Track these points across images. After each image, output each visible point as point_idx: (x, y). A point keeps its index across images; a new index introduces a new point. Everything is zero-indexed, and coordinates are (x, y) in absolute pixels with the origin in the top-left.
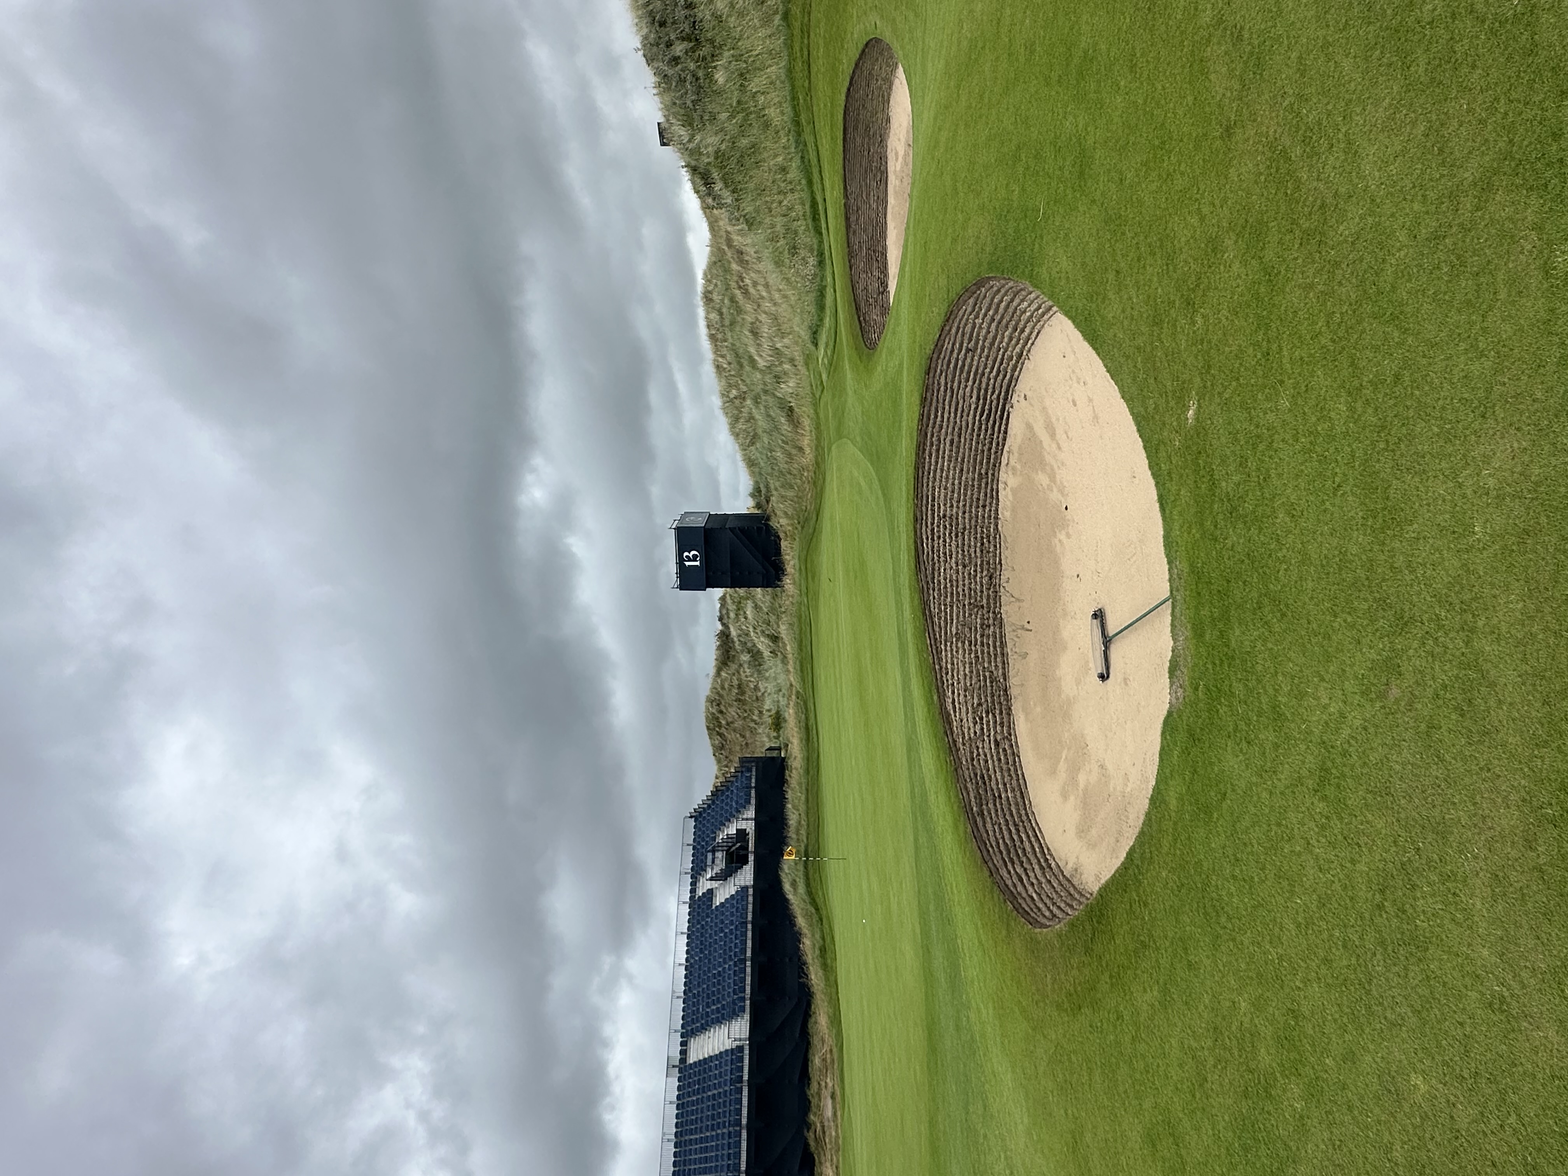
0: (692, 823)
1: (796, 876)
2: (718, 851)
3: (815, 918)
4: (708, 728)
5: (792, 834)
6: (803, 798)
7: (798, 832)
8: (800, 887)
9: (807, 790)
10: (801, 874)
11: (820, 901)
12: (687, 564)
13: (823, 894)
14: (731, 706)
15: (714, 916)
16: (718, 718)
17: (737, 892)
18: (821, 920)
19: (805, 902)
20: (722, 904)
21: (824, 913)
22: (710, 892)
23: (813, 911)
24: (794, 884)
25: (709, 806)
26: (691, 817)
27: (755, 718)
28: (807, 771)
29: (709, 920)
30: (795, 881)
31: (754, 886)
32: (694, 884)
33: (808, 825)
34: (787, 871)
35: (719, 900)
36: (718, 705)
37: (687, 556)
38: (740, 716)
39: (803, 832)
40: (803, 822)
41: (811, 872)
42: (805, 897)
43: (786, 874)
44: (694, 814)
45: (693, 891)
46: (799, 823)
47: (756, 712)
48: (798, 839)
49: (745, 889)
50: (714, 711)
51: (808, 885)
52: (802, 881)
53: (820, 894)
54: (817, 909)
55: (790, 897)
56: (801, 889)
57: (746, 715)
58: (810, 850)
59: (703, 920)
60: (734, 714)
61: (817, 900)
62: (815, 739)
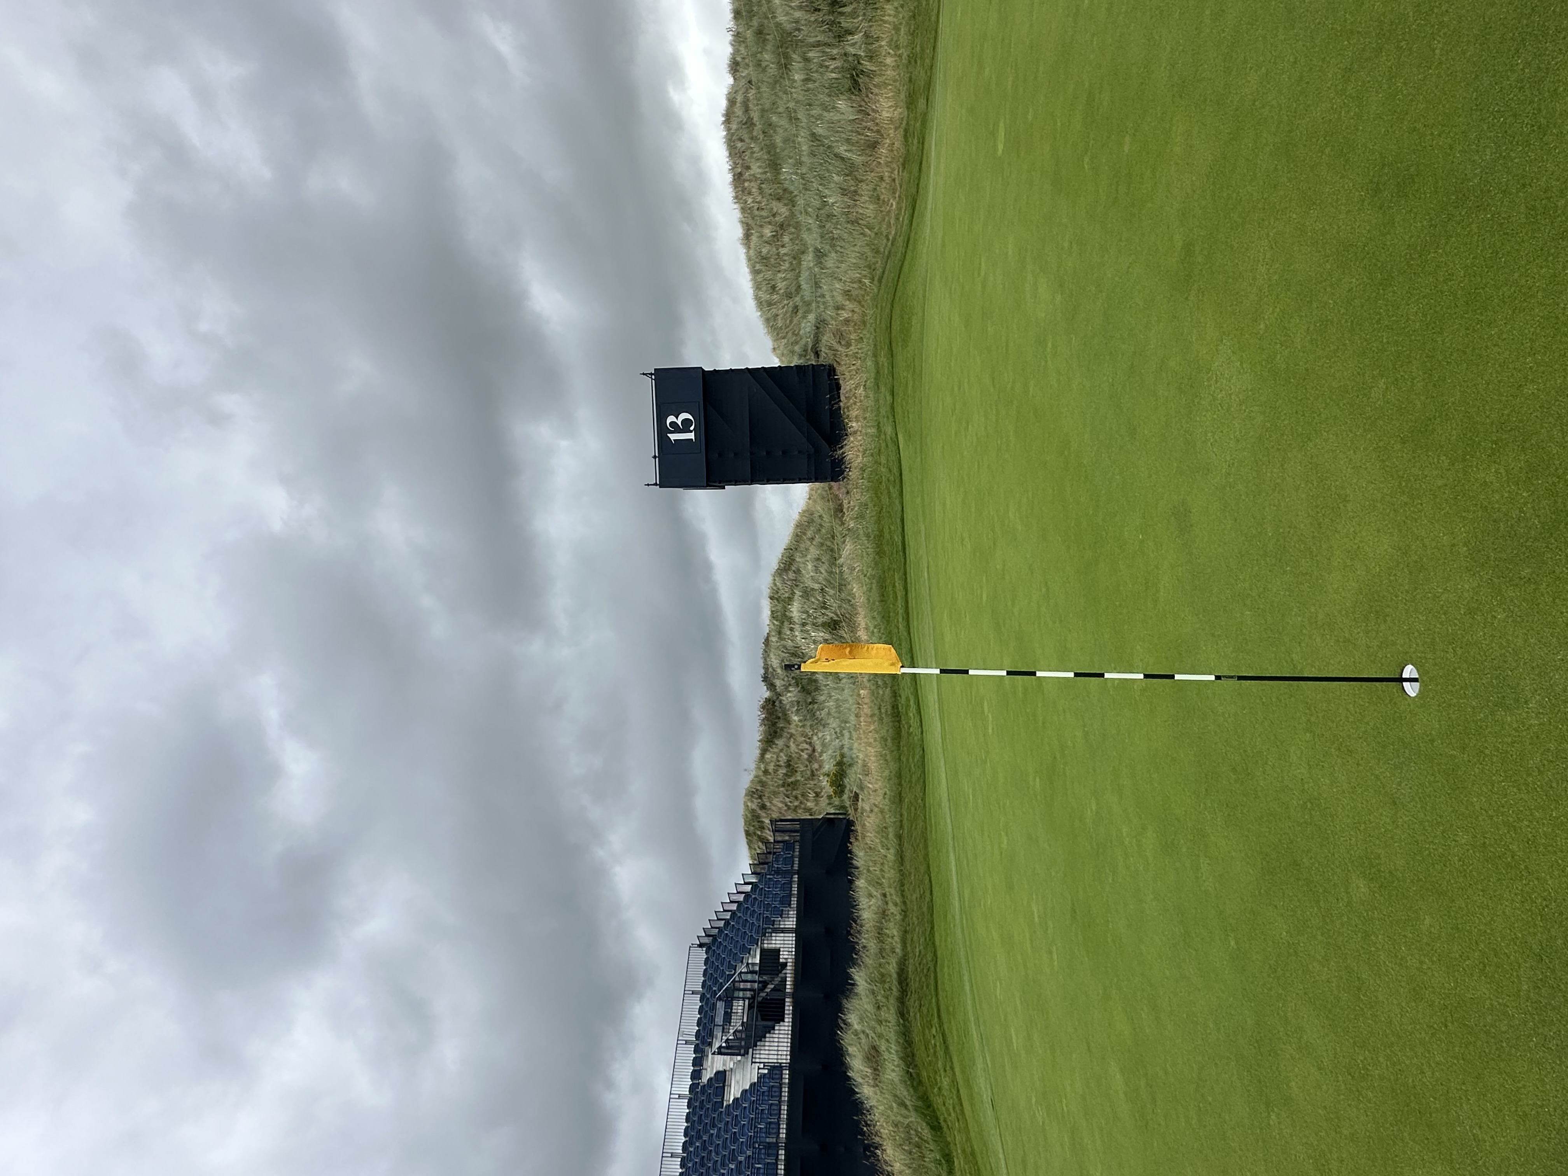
0: (702, 954)
1: (880, 1036)
2: (738, 998)
3: (932, 1155)
4: (748, 834)
5: (867, 940)
6: (891, 856)
7: (880, 934)
8: (890, 1066)
9: (899, 837)
10: (891, 1031)
11: (943, 1104)
12: (673, 437)
13: (954, 1082)
14: (775, 794)
15: (722, 1125)
16: (758, 817)
17: (761, 1077)
18: (948, 1158)
19: (903, 1104)
20: (736, 1100)
21: (957, 1139)
22: (721, 1077)
23: (926, 1133)
24: (873, 1057)
25: (727, 922)
26: (701, 945)
27: (810, 804)
28: (898, 799)
29: (714, 1132)
30: (875, 1048)
31: (792, 1066)
32: (698, 1062)
33: (905, 913)
34: (856, 1027)
35: (734, 1092)
36: (760, 797)
37: (672, 423)
38: (789, 808)
39: (893, 931)
40: (892, 909)
41: (917, 1025)
42: (903, 1092)
43: (856, 1033)
44: (707, 940)
45: (696, 1075)
46: (883, 914)
47: (812, 795)
48: (881, 950)
49: (775, 1070)
50: (754, 807)
51: (909, 1058)
52: (894, 1047)
53: (945, 1082)
54: (936, 1127)
55: (867, 1092)
56: (893, 1071)
57: (796, 803)
58: (911, 968)
59: (706, 1131)
60: (780, 805)
61: (937, 1101)
62: (914, 723)
